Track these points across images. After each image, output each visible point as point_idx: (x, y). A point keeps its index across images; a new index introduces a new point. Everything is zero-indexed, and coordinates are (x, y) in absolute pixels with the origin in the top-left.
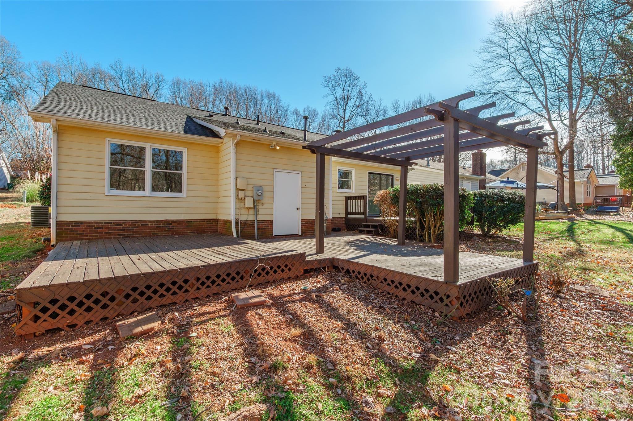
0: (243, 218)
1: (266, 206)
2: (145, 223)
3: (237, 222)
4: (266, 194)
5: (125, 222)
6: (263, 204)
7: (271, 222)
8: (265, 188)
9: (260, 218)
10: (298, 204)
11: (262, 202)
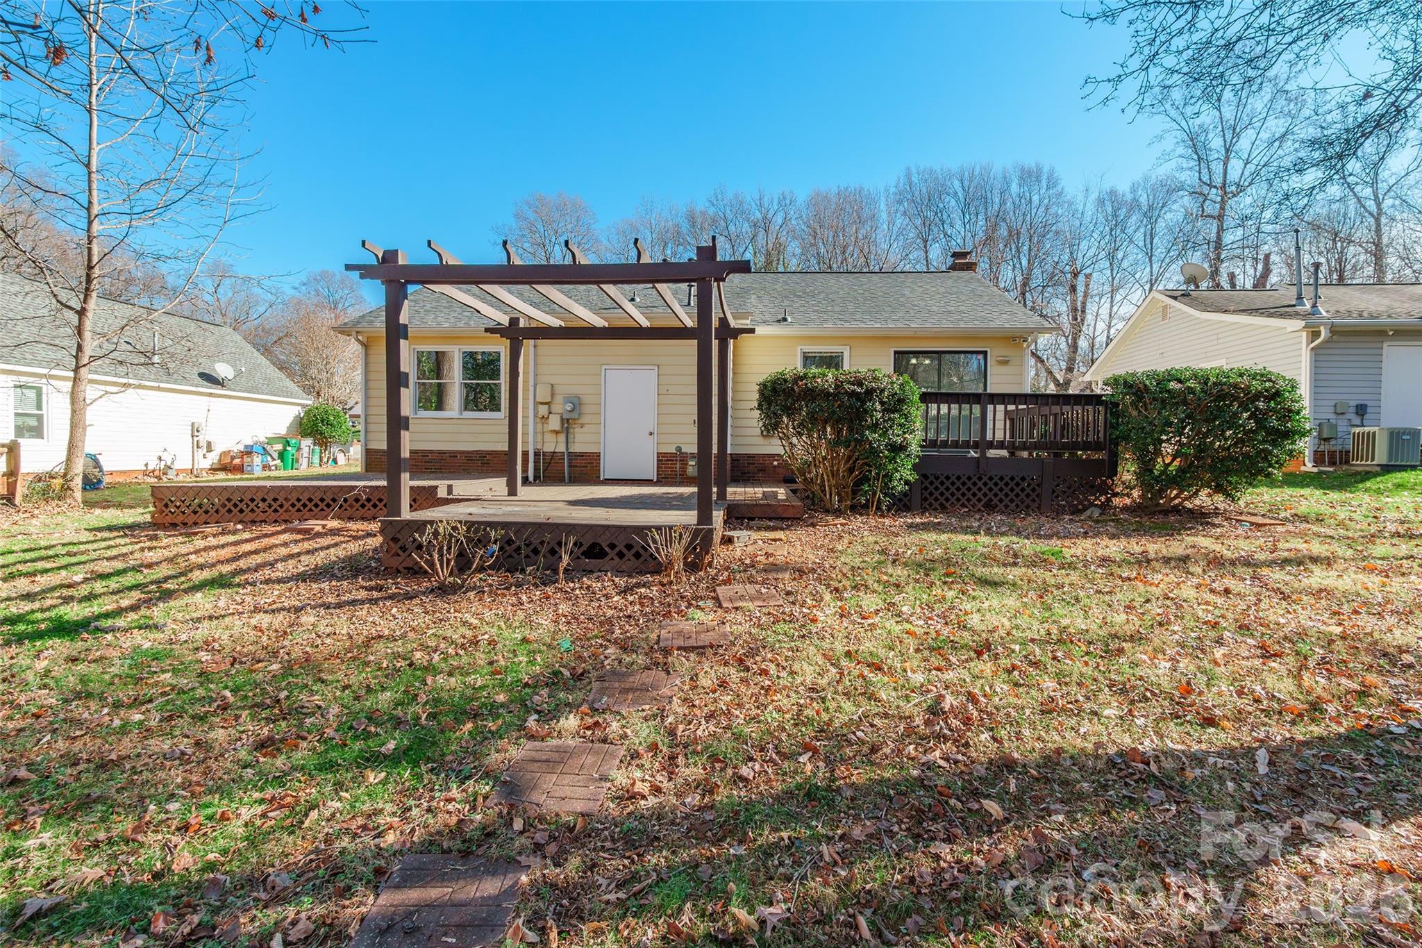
0: (549, 448)
1: (586, 429)
2: (454, 454)
3: (537, 454)
4: (587, 409)
5: (431, 452)
6: (582, 426)
7: (598, 455)
8: (585, 399)
9: (577, 448)
10: (651, 425)
11: (580, 421)
